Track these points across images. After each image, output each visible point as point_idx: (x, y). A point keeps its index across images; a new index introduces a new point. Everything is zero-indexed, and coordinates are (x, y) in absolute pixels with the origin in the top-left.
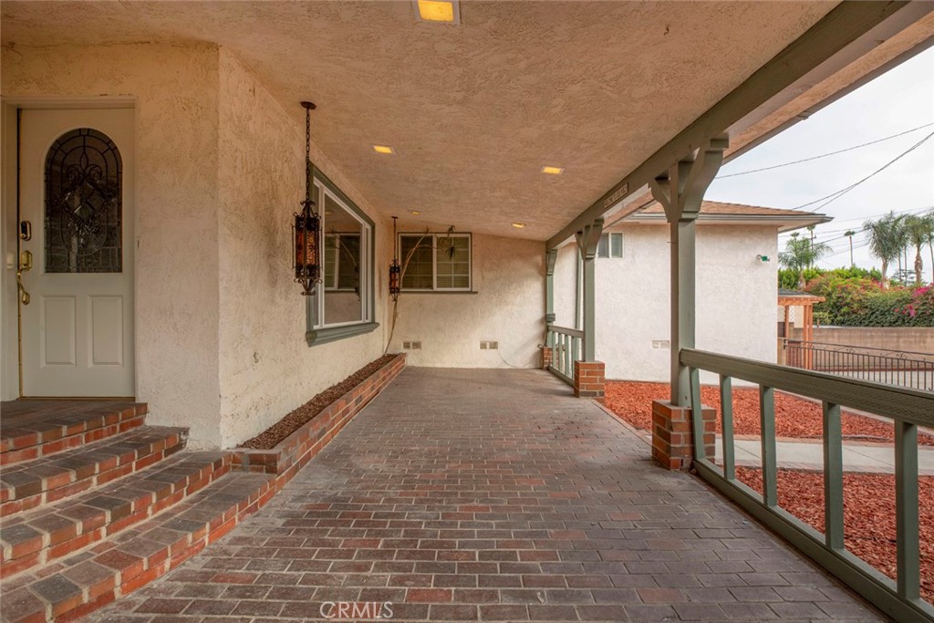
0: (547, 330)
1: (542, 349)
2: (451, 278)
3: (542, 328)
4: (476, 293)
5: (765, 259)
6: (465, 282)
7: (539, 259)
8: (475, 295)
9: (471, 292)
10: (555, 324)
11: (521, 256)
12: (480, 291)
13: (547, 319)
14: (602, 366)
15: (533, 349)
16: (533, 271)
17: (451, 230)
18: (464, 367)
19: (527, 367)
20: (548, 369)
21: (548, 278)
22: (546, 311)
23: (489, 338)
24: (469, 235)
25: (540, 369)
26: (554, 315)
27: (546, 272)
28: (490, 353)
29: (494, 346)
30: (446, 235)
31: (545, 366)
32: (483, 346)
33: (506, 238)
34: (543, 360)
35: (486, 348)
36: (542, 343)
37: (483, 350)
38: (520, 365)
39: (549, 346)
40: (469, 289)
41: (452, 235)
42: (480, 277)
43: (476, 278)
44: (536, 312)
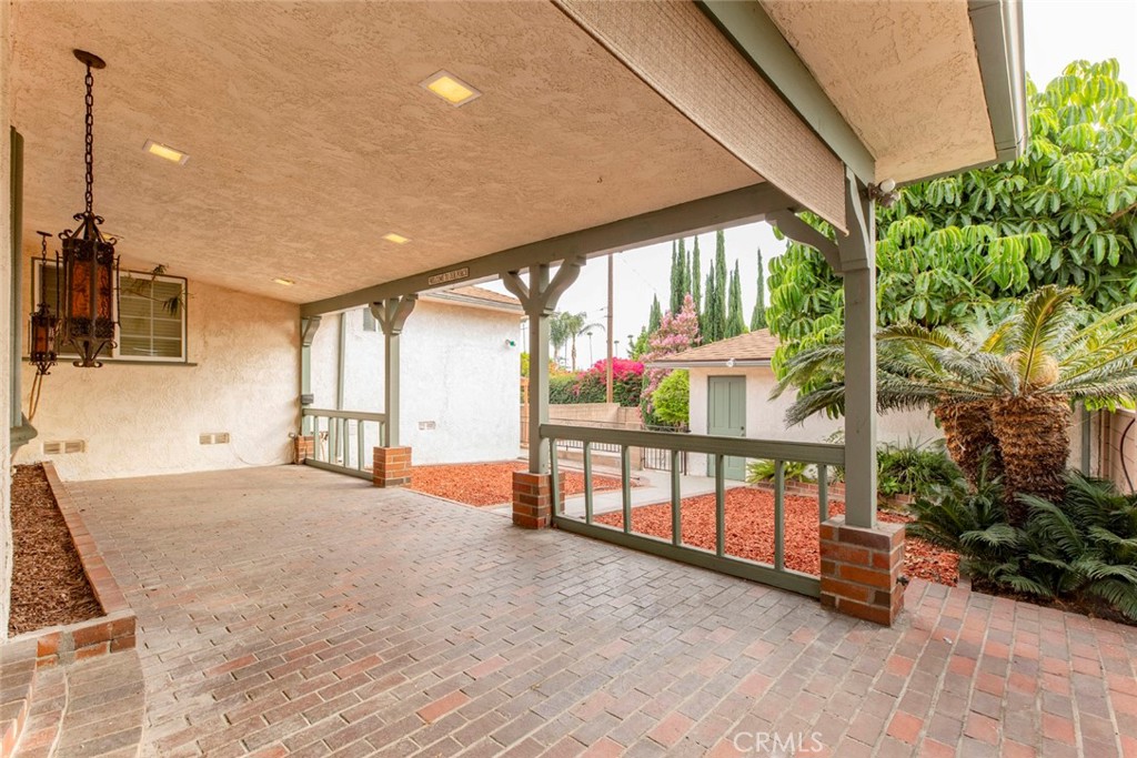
0: (303, 414)
1: (296, 440)
2: (148, 340)
3: (295, 412)
4: (195, 365)
5: (512, 344)
6: (174, 349)
7: (291, 325)
8: (193, 368)
9: (186, 364)
10: (312, 406)
11: (264, 319)
12: (200, 363)
13: (302, 401)
14: (408, 450)
15: (283, 439)
16: (284, 340)
17: (159, 270)
18: (170, 472)
19: (274, 463)
20: (305, 463)
21: (304, 350)
22: (300, 392)
23: (215, 427)
24: (182, 282)
25: (293, 463)
26: (312, 395)
27: (301, 341)
28: (216, 449)
29: (224, 438)
30: (149, 278)
31: (301, 459)
32: (205, 440)
33: (245, 293)
34: (297, 454)
35: (209, 443)
36: (294, 431)
37: (205, 446)
38: (263, 462)
39: (305, 433)
40: (182, 359)
41: (159, 279)
42: (201, 343)
43: (194, 343)
44: (286, 392)
